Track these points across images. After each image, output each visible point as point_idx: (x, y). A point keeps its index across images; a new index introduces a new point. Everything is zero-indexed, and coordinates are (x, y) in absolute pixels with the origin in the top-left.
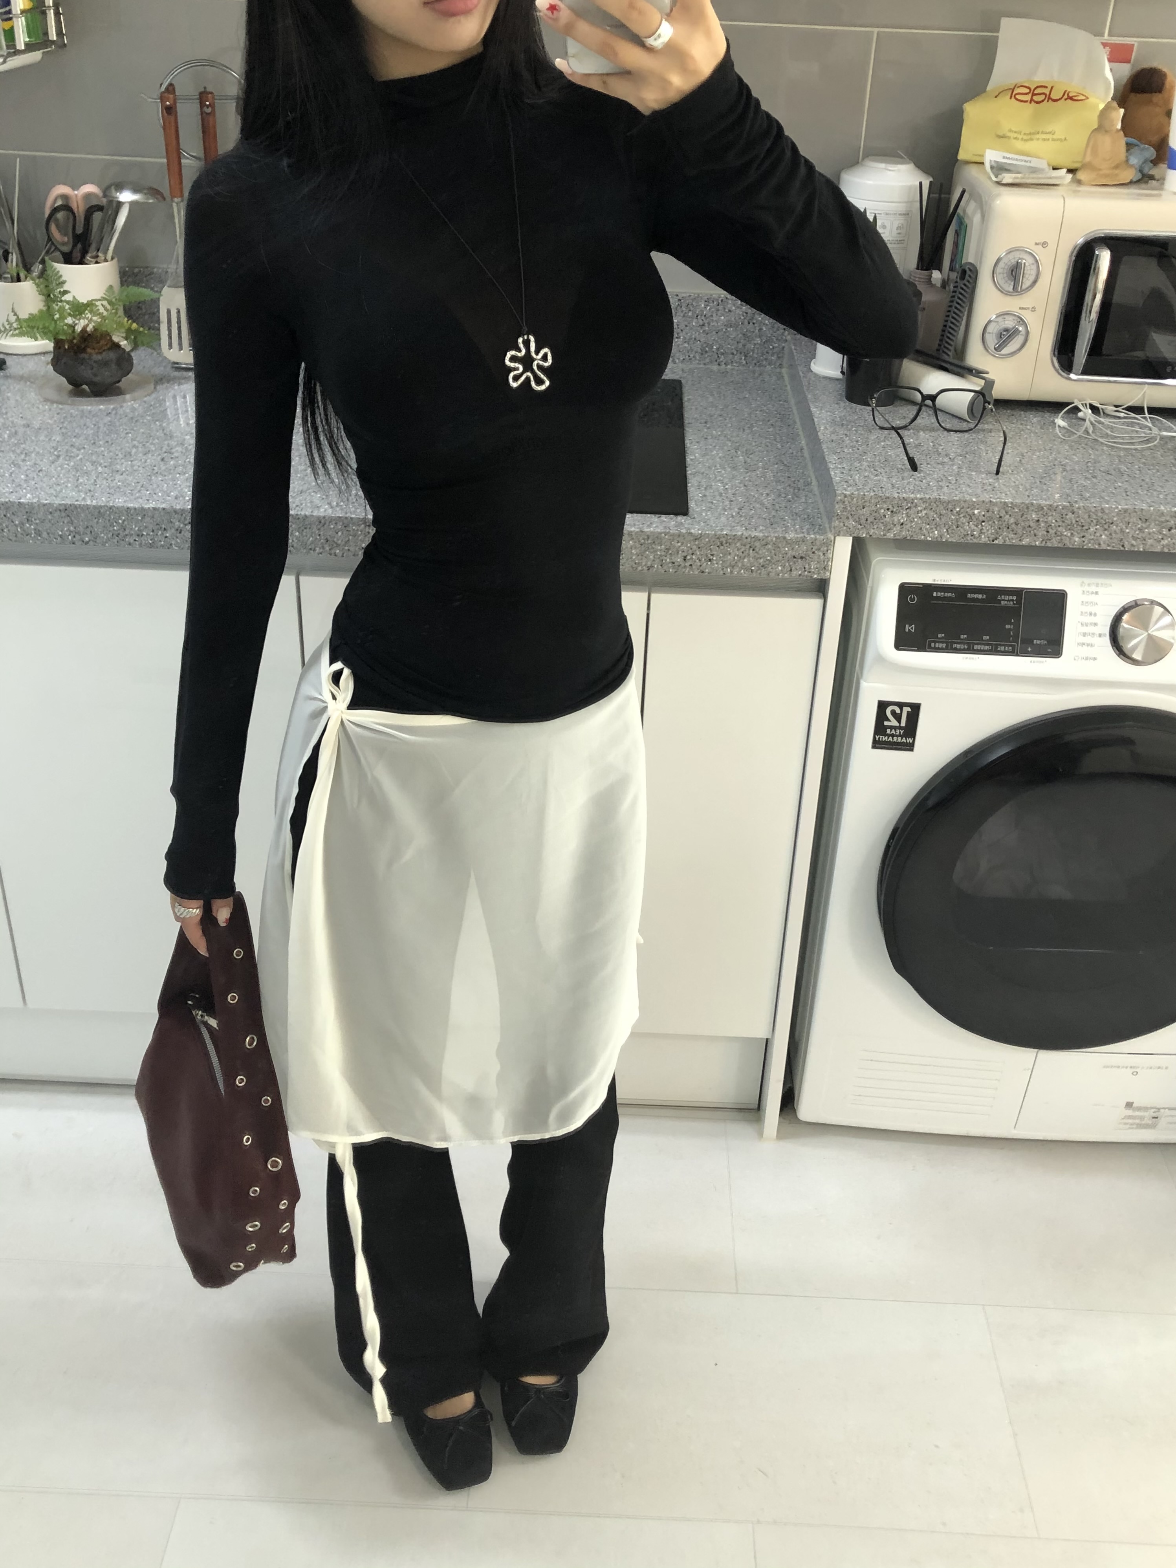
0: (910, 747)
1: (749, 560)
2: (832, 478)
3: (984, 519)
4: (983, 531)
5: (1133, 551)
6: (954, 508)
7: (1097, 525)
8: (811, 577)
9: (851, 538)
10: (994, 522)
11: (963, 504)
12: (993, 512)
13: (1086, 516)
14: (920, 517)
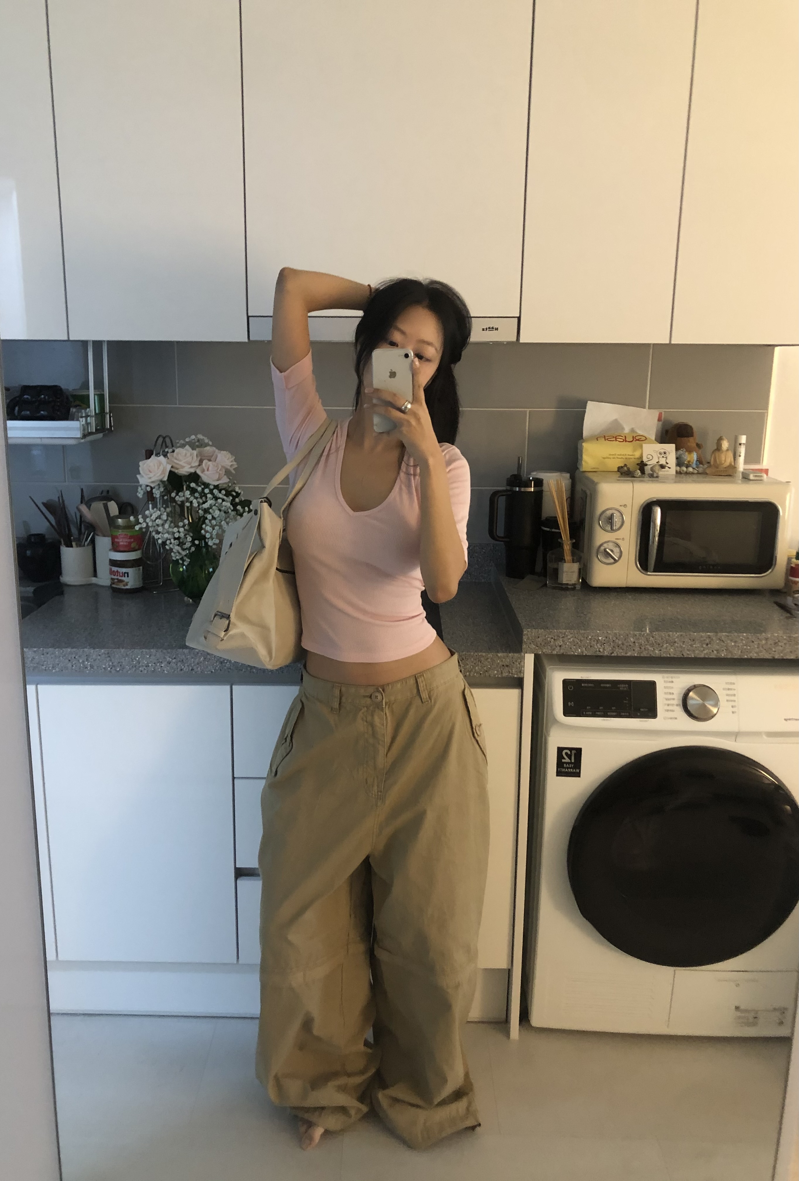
0: (578, 775)
1: (479, 668)
2: (520, 624)
3: (605, 642)
4: (606, 649)
5: (689, 658)
6: (588, 637)
7: (666, 643)
8: (514, 677)
9: (533, 654)
10: (610, 644)
11: (592, 634)
12: (609, 638)
13: (660, 639)
14: (570, 642)
